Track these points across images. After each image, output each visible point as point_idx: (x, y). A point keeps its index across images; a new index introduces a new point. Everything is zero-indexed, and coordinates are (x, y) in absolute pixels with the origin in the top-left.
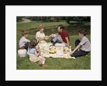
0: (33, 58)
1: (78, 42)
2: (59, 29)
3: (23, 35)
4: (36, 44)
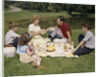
0: (25, 58)
1: (81, 37)
2: (59, 22)
3: (10, 28)
4: (29, 40)
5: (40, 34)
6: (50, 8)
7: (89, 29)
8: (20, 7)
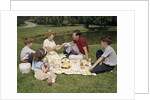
0: (40, 75)
1: (100, 53)
2: (75, 36)
3: (26, 44)
4: (44, 56)
5: (55, 50)
6: (65, 22)
7: (109, 44)
8: (35, 22)
